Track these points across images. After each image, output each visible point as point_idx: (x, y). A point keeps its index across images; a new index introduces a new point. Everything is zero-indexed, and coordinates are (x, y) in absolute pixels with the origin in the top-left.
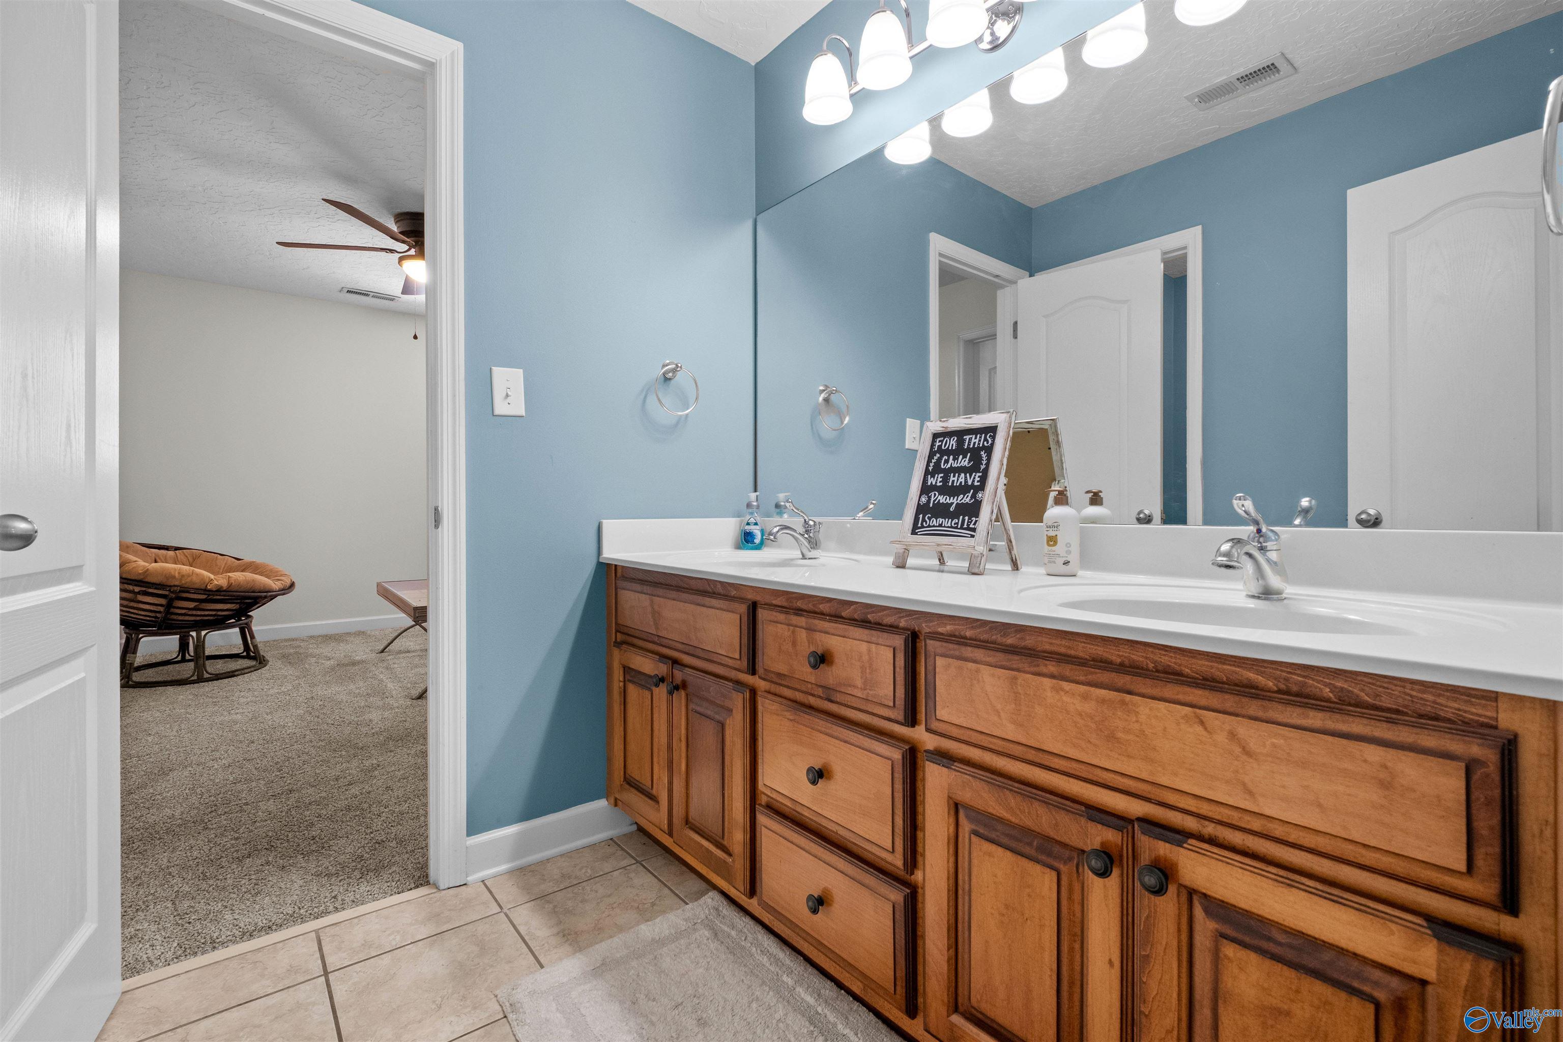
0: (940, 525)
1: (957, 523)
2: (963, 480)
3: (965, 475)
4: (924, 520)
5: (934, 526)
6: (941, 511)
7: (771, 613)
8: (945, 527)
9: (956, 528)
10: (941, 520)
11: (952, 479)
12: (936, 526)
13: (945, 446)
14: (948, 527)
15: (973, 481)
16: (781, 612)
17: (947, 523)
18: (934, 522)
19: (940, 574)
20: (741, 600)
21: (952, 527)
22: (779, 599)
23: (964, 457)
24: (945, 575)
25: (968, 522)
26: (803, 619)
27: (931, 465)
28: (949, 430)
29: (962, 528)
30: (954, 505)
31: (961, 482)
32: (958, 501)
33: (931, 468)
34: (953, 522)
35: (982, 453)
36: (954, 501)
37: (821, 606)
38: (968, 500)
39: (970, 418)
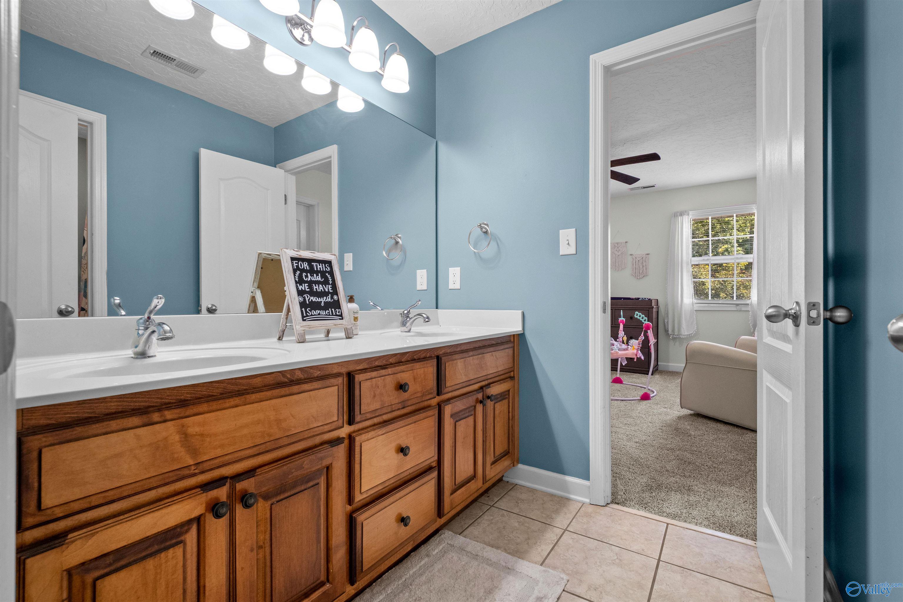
0: (319, 314)
1: (329, 313)
2: (322, 288)
3: (322, 286)
4: (306, 312)
5: (315, 315)
6: (315, 306)
7: (366, 374)
8: (322, 315)
9: (330, 315)
10: (319, 311)
11: (315, 287)
12: (317, 315)
13: (301, 267)
14: (324, 315)
15: (328, 290)
16: (373, 371)
17: (323, 313)
18: (314, 312)
19: (329, 341)
20: (338, 375)
21: (326, 315)
22: (361, 365)
23: (317, 275)
24: (331, 341)
25: (335, 312)
26: (389, 369)
27: (297, 277)
28: (302, 257)
29: (333, 315)
30: (323, 303)
31: (321, 290)
32: (324, 300)
33: (297, 280)
34: (326, 312)
35: (327, 274)
36: (323, 300)
37: (390, 360)
38: (330, 300)
39: (314, 253)
